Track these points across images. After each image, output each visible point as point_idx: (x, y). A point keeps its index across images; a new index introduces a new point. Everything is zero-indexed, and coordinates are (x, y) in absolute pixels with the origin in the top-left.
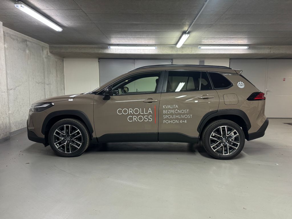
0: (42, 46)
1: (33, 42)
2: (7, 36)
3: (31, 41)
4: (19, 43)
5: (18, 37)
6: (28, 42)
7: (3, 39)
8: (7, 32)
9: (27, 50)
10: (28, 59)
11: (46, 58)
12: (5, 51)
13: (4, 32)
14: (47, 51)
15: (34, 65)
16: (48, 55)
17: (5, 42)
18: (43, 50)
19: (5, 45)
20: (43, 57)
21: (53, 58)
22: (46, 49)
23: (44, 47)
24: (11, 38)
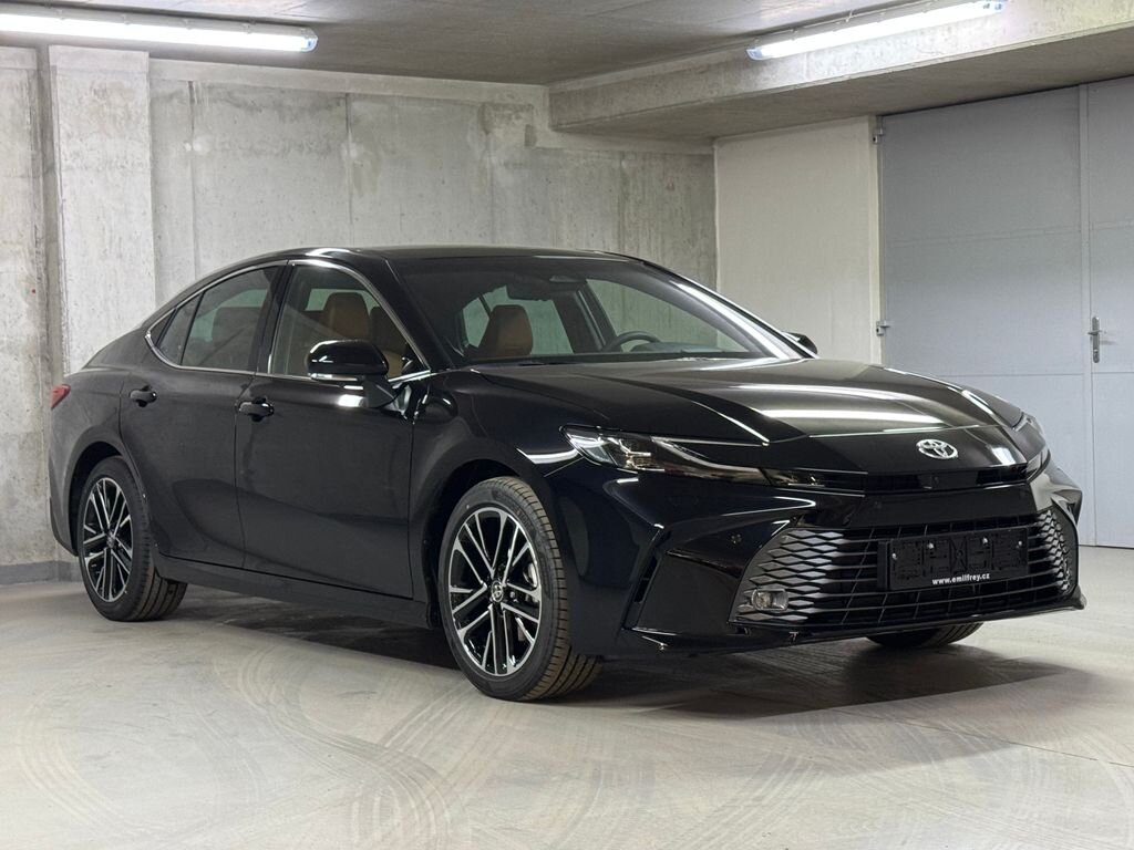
0: (483, 105)
1: (402, 97)
2: (210, 101)
3: (389, 93)
4: (292, 121)
5: (283, 92)
6: (356, 106)
7: (146, 122)
8: (207, 85)
9: (352, 145)
10: (355, 191)
11: (515, 164)
12: (194, 172)
13: (191, 87)
14: (533, 127)
15: (402, 215)
16: (538, 145)
17: (196, 131)
18: (486, 128)
19: (191, 144)
20: (488, 166)
21: (585, 158)
22: (518, 118)
23: (496, 107)
24: (238, 106)
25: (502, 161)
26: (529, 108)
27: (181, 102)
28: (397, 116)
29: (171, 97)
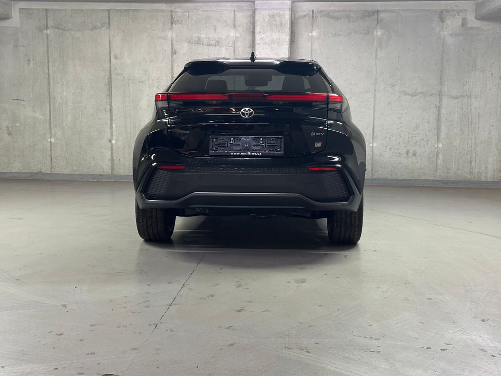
0: (442, 11)
1: (403, 10)
2: (320, 17)
3: (398, 8)
4: (353, 22)
5: (350, 11)
6: (382, 15)
7: (288, 26)
8: (319, 10)
9: (379, 30)
10: (379, 48)
11: (456, 34)
12: (311, 43)
13: (313, 12)
14: (466, 19)
15: (399, 57)
16: (468, 26)
17: (314, 28)
18: (442, 20)
19: (312, 33)
20: (442, 36)
21: (492, 30)
22: (459, 15)
23: (448, 11)
24: (331, 18)
25: (449, 33)
26: (465, 11)
27: (309, 18)
28: (400, 18)
29: (305, 16)
